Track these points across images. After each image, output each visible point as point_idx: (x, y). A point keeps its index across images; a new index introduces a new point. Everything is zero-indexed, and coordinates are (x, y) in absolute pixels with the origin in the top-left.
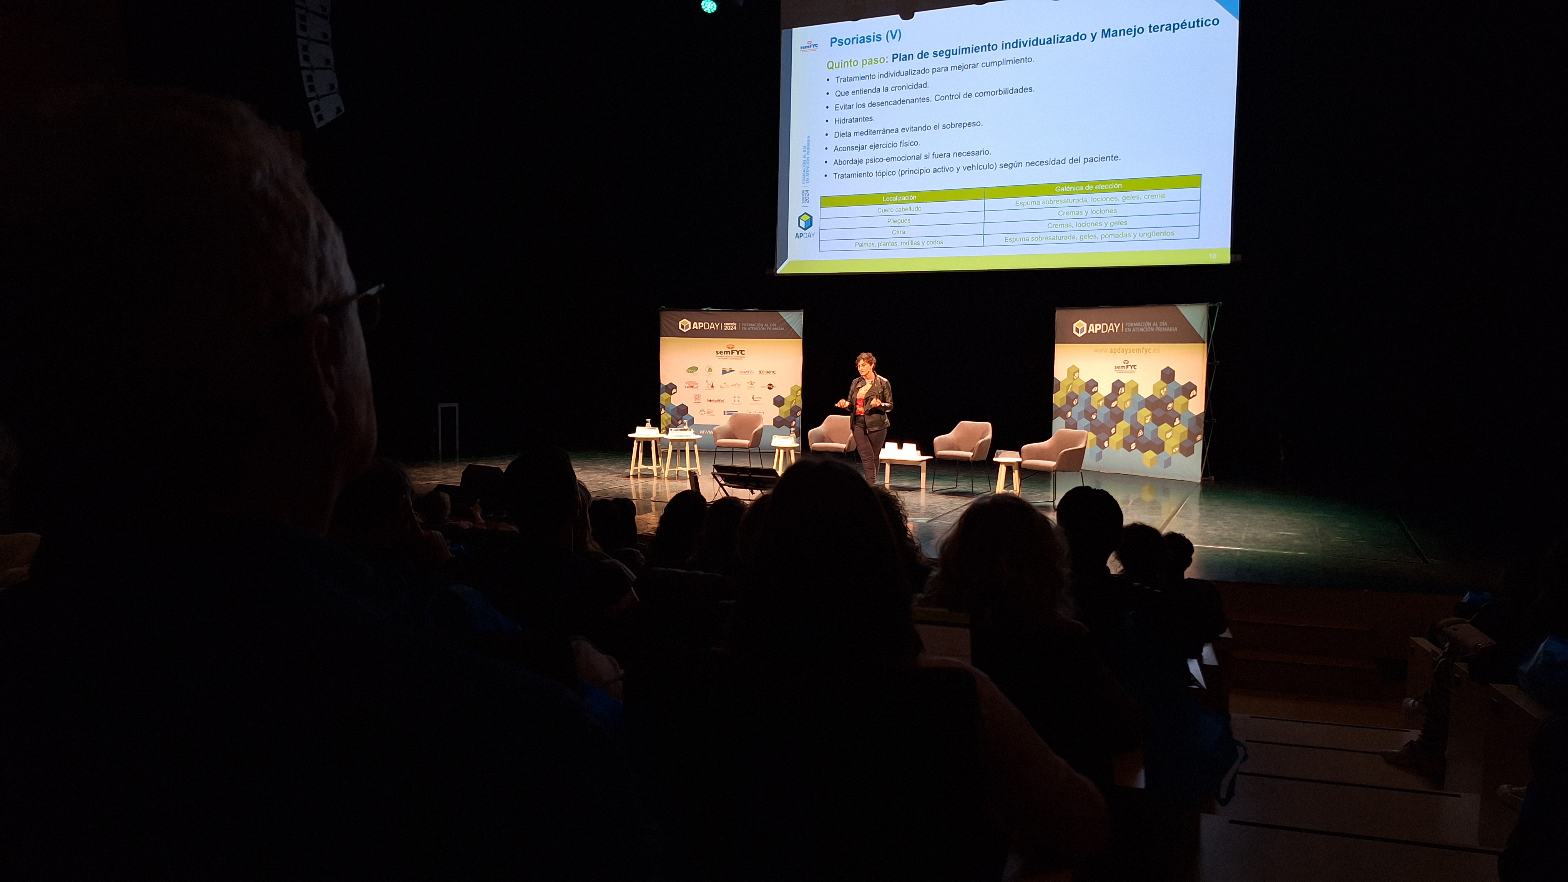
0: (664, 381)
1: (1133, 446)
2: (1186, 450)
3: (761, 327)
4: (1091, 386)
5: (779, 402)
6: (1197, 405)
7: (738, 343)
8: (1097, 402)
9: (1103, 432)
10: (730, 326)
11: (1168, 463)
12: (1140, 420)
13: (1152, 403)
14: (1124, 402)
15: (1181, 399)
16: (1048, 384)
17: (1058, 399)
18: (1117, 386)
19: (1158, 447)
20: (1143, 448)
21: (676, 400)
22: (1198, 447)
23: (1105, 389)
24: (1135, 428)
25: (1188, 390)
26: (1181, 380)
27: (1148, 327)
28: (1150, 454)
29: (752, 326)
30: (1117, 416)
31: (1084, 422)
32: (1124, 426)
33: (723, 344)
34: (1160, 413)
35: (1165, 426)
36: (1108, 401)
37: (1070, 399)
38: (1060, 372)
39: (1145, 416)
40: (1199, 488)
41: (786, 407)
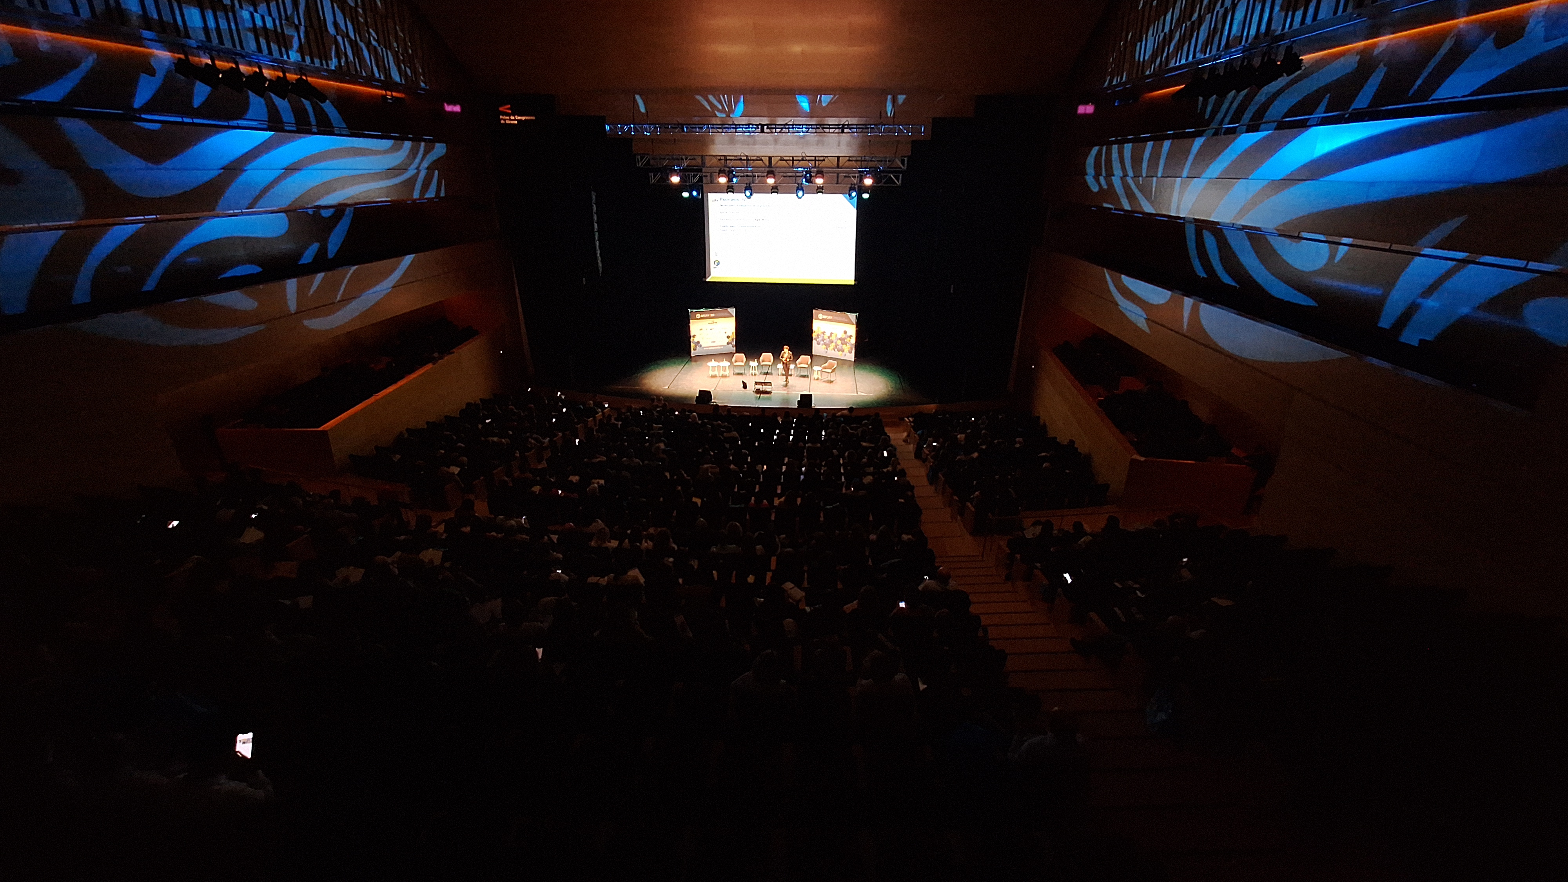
0: (692, 334)
1: (836, 350)
2: (850, 352)
3: (722, 314)
4: (824, 333)
5: (728, 337)
6: (853, 341)
7: (715, 320)
8: (826, 337)
9: (827, 346)
10: (712, 315)
11: (845, 355)
12: (838, 343)
13: (840, 339)
14: (833, 338)
15: (849, 339)
16: (811, 331)
17: (814, 335)
18: (831, 334)
19: (843, 351)
20: (839, 351)
21: (696, 340)
22: (853, 351)
23: (827, 334)
24: (836, 345)
25: (850, 337)
26: (849, 334)
27: (840, 319)
28: (841, 352)
29: (718, 315)
30: (832, 342)
31: (822, 342)
32: (833, 344)
33: (710, 321)
34: (843, 342)
35: (844, 346)
36: (829, 337)
37: (818, 335)
38: (814, 328)
39: (839, 342)
40: (853, 363)
41: (730, 339)
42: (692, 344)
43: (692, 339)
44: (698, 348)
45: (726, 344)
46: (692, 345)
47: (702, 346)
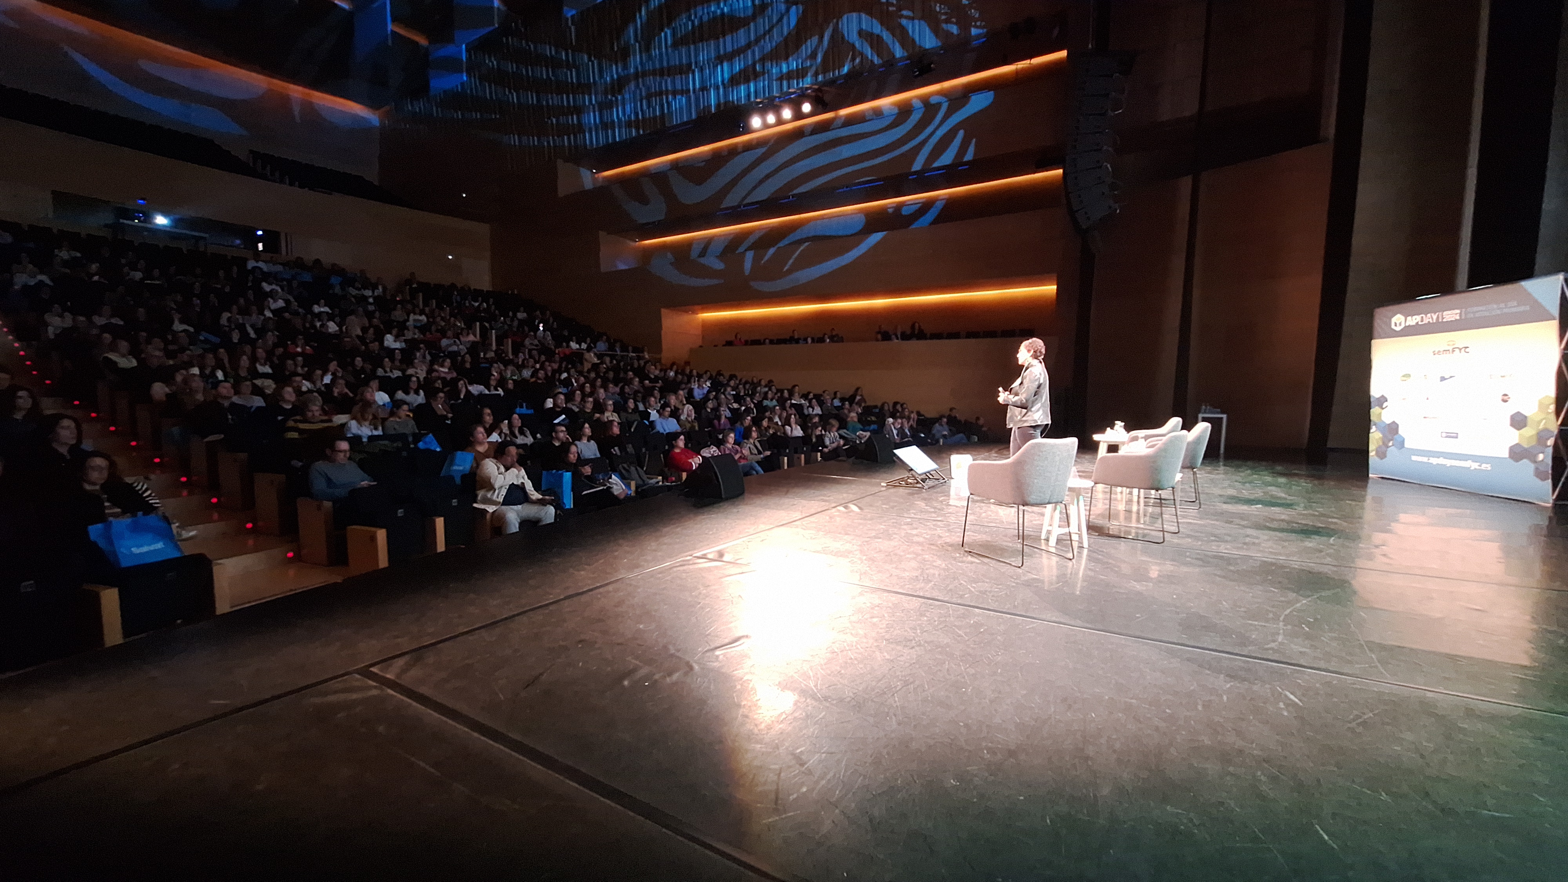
0: (1375, 391)
5: (1519, 421)
10: (1451, 315)
41: (1529, 432)
42: (1373, 429)
43: (1374, 411)
44: (1392, 451)
45: (1506, 454)
46: (1375, 436)
47: (1407, 445)
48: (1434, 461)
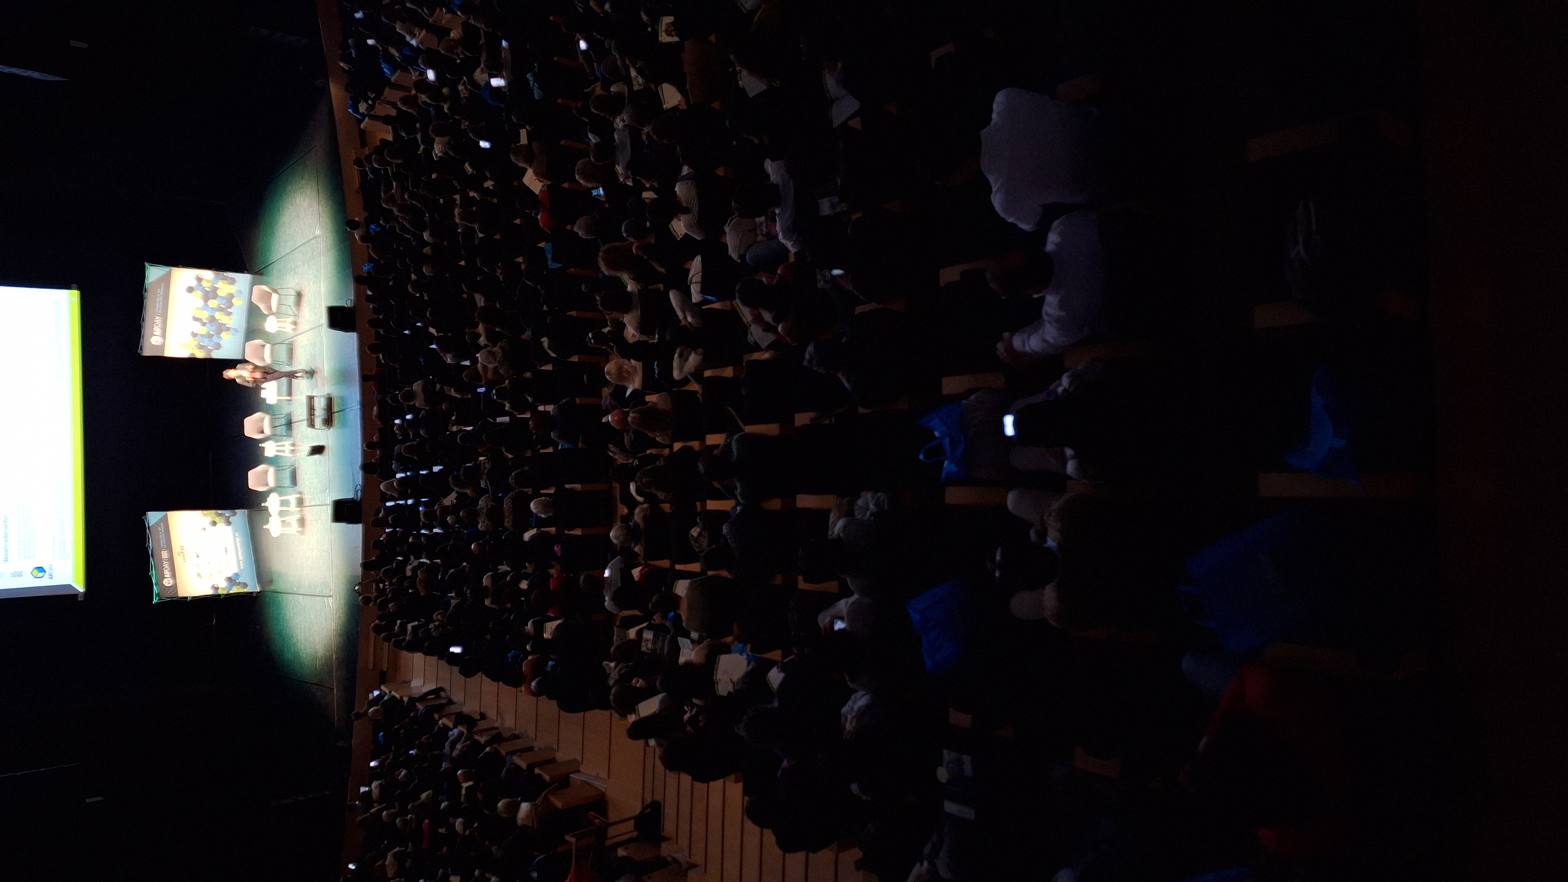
0: (210, 592)
1: (230, 310)
2: (233, 282)
3: (162, 536)
4: (194, 335)
6: (208, 275)
7: (176, 549)
8: (203, 330)
9: (221, 328)
10: (165, 555)
11: (240, 292)
12: (214, 306)
13: (205, 301)
14: (204, 315)
15: (204, 284)
17: (200, 355)
18: (196, 319)
19: (231, 296)
20: (231, 305)
21: (222, 584)
22: (230, 275)
23: (196, 327)
24: (220, 309)
25: (199, 279)
26: (193, 283)
27: (160, 300)
28: (234, 301)
29: (163, 542)
30: (212, 319)
31: (215, 339)
32: (218, 316)
33: (178, 560)
34: (211, 295)
35: (219, 293)
37: (201, 347)
38: (184, 354)
41: (218, 520)
42: (231, 592)
43: (220, 592)
44: (241, 580)
45: (230, 527)
46: (235, 590)
47: (237, 572)
48: (241, 558)
